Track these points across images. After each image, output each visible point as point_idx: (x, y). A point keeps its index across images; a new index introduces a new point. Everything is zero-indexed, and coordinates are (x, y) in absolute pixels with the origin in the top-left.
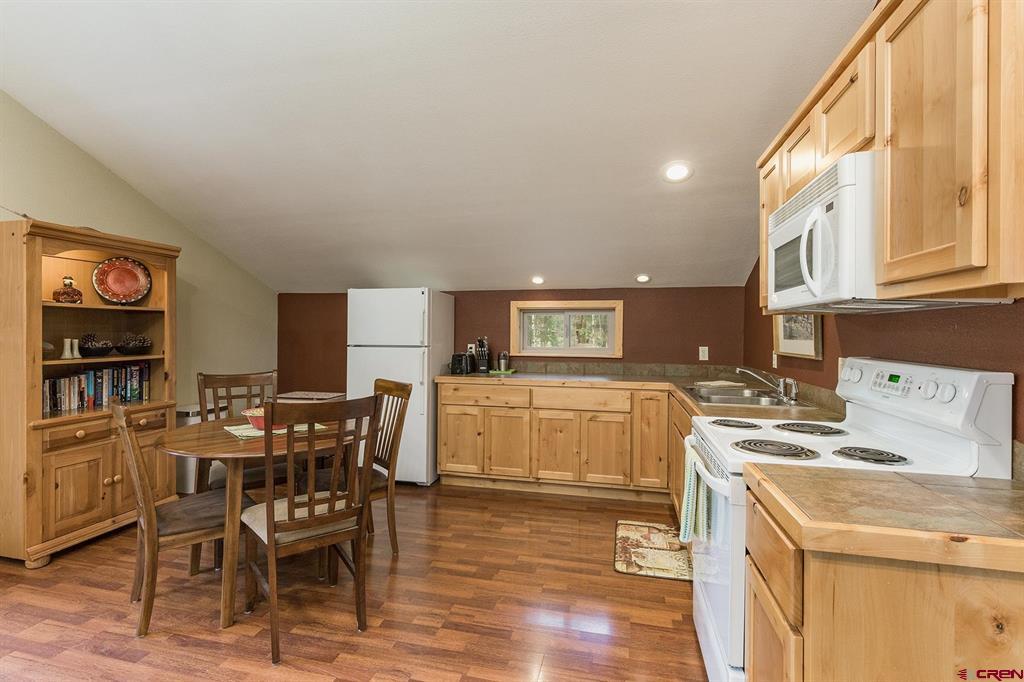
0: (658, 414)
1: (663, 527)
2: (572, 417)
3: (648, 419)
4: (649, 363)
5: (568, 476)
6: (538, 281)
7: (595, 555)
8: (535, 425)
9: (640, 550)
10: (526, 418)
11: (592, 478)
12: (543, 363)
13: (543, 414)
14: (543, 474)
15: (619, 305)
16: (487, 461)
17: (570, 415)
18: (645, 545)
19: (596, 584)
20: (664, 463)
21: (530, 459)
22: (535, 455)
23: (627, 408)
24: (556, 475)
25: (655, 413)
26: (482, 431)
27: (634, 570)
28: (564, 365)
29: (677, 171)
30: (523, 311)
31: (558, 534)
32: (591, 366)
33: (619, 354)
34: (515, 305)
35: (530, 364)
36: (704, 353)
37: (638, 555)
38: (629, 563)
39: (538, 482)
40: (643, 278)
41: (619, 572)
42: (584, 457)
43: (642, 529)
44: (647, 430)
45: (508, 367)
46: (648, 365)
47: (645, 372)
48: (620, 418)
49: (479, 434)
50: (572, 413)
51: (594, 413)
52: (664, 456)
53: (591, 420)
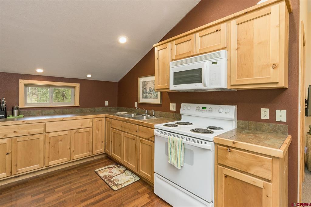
0: (101, 126)
1: (111, 166)
2: (67, 134)
3: (98, 128)
4: (89, 107)
5: (65, 159)
6: (40, 71)
7: (101, 189)
8: (47, 141)
9: (114, 178)
10: (42, 138)
11: (76, 157)
12: (40, 111)
13: (51, 135)
14: (51, 163)
15: (78, 85)
16: (14, 168)
17: (66, 133)
18: (114, 175)
19: (114, 201)
20: (104, 143)
21: (44, 158)
22: (47, 156)
23: (91, 125)
24: (59, 161)
25: (100, 126)
26: (10, 151)
27: (120, 187)
28: (52, 111)
29: (123, 40)
30: (26, 85)
31: (77, 188)
32: (66, 110)
33: (78, 105)
34: (22, 82)
35: (32, 111)
36: (107, 103)
37: (115, 180)
38: (117, 185)
39: (48, 168)
40: (89, 76)
41: (116, 191)
42: (73, 149)
43: (106, 170)
44: (97, 132)
45: (18, 114)
46: (89, 108)
47: (88, 111)
48: (88, 130)
49: (8, 154)
50: (67, 132)
51: (77, 130)
52: (104, 140)
53: (76, 133)
